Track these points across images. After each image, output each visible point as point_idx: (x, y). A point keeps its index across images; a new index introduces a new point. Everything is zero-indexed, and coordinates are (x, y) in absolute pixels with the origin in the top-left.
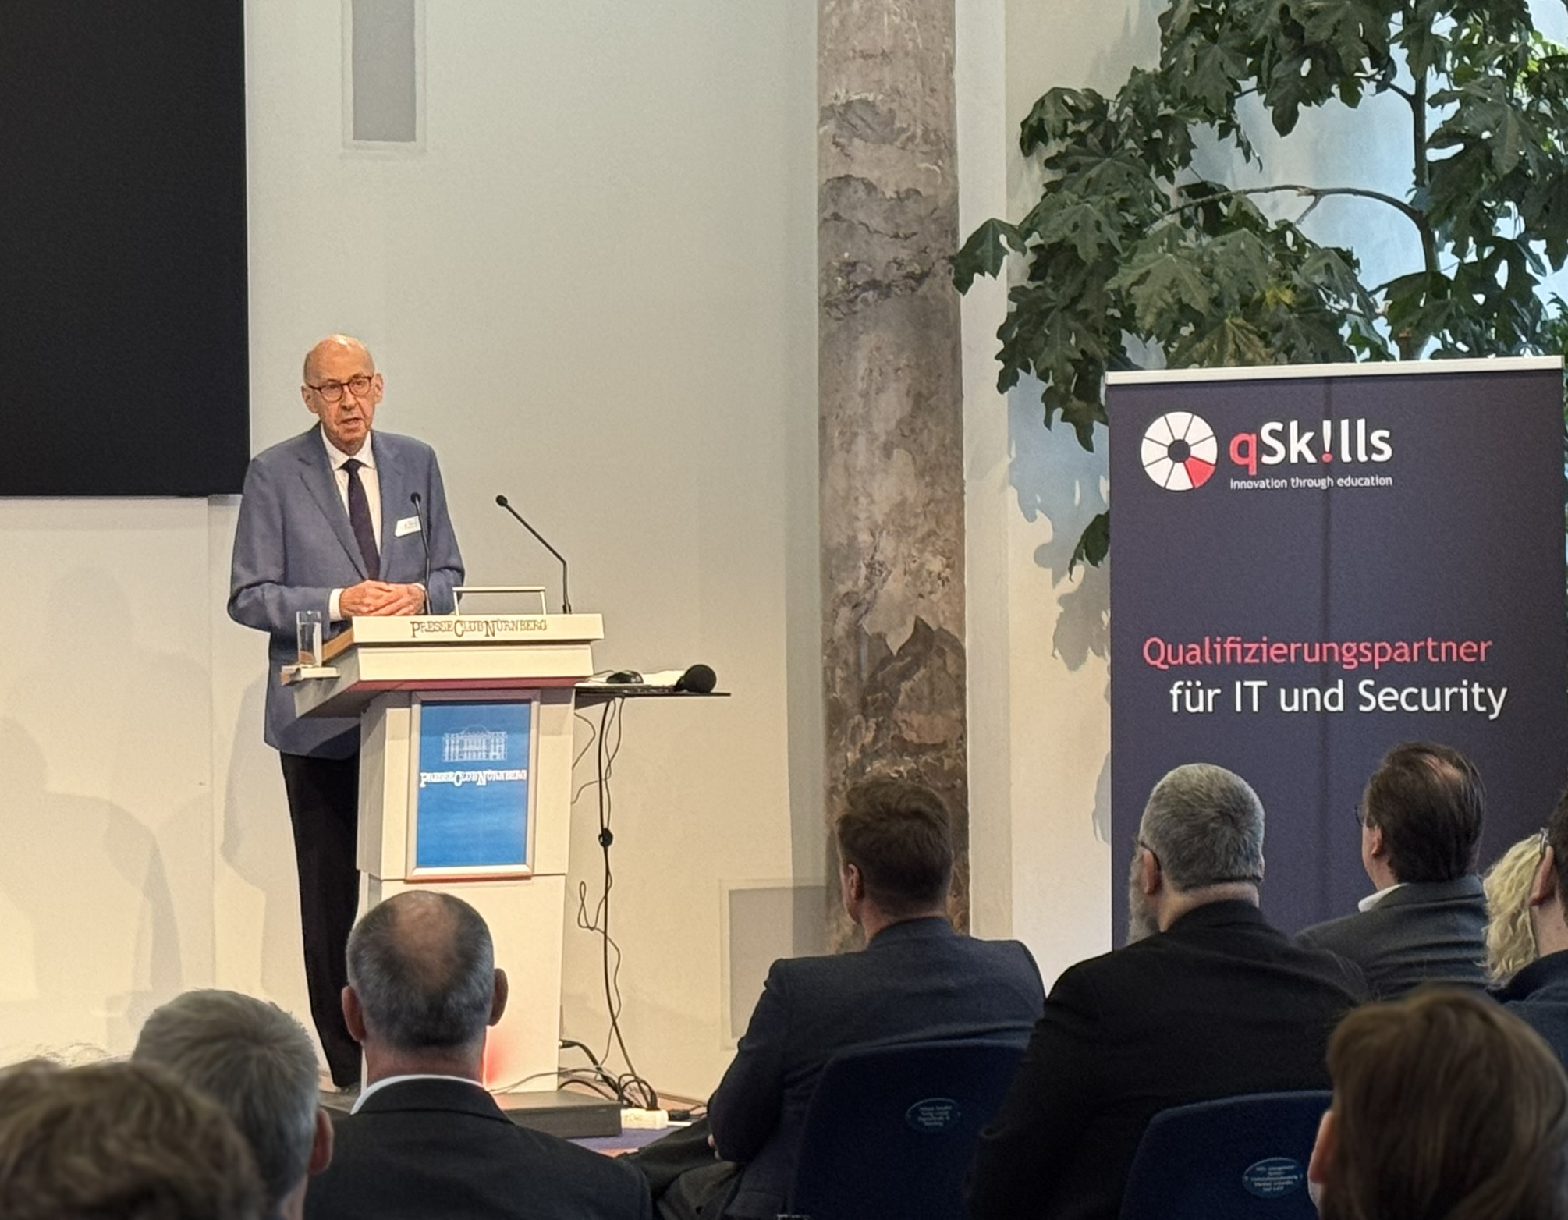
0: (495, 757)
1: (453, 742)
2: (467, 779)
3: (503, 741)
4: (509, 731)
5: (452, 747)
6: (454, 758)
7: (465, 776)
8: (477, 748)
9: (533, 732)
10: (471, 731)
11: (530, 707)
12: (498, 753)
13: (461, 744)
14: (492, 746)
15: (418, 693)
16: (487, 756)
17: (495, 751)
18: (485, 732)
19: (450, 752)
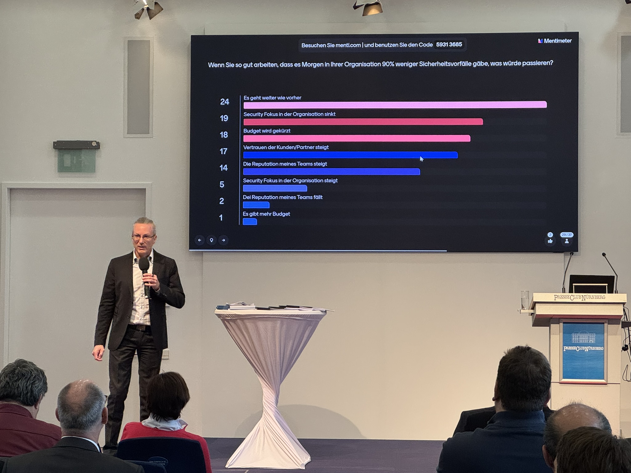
0: (591, 342)
1: (575, 336)
2: (581, 349)
3: (594, 336)
4: (596, 333)
5: (575, 338)
6: (576, 341)
7: (580, 348)
8: (584, 339)
9: (605, 334)
10: (582, 333)
11: (604, 326)
12: (592, 341)
13: (579, 337)
14: (590, 338)
15: (562, 319)
16: (588, 342)
17: (591, 340)
18: (587, 333)
19: (574, 340)
